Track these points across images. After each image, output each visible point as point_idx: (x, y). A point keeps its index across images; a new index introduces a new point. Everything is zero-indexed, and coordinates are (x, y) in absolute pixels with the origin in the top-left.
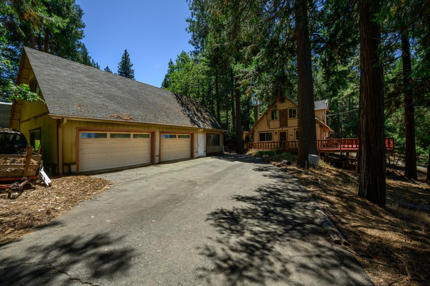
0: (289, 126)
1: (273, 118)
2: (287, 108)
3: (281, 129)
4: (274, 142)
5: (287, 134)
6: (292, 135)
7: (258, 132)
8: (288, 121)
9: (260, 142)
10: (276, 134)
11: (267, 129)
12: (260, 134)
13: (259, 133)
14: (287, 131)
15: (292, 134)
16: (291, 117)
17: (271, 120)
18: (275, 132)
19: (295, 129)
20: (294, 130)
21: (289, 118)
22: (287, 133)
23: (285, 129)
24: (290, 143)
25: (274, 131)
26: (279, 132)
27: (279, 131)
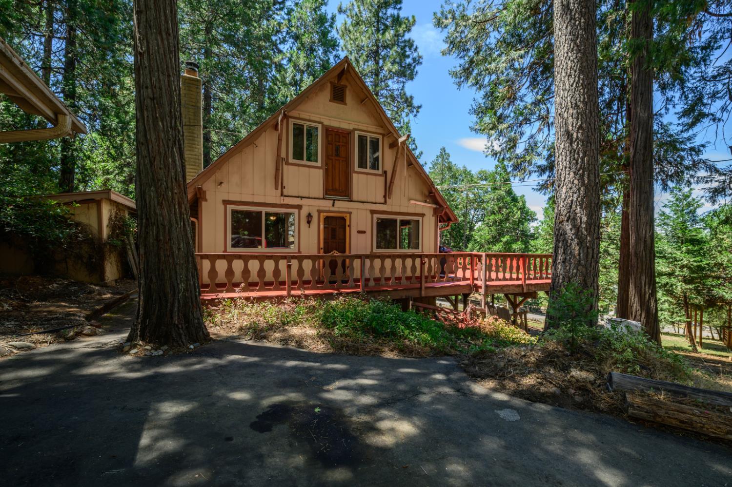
0: (355, 198)
1: (298, 155)
2: (351, 127)
3: (326, 204)
4: (301, 258)
5: (349, 226)
6: (364, 232)
7: (226, 202)
8: (355, 176)
9: (231, 250)
10: (309, 222)
11: (273, 196)
12: (234, 212)
13: (230, 208)
14: (350, 213)
15: (364, 230)
16: (362, 164)
17: (291, 160)
18: (304, 212)
19: (373, 212)
20: (369, 215)
21: (357, 169)
22: (348, 223)
23: (342, 206)
24: (357, 263)
25: (299, 207)
26: (323, 215)
27: (319, 212)
